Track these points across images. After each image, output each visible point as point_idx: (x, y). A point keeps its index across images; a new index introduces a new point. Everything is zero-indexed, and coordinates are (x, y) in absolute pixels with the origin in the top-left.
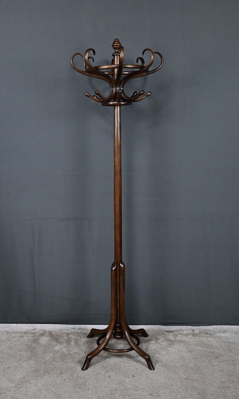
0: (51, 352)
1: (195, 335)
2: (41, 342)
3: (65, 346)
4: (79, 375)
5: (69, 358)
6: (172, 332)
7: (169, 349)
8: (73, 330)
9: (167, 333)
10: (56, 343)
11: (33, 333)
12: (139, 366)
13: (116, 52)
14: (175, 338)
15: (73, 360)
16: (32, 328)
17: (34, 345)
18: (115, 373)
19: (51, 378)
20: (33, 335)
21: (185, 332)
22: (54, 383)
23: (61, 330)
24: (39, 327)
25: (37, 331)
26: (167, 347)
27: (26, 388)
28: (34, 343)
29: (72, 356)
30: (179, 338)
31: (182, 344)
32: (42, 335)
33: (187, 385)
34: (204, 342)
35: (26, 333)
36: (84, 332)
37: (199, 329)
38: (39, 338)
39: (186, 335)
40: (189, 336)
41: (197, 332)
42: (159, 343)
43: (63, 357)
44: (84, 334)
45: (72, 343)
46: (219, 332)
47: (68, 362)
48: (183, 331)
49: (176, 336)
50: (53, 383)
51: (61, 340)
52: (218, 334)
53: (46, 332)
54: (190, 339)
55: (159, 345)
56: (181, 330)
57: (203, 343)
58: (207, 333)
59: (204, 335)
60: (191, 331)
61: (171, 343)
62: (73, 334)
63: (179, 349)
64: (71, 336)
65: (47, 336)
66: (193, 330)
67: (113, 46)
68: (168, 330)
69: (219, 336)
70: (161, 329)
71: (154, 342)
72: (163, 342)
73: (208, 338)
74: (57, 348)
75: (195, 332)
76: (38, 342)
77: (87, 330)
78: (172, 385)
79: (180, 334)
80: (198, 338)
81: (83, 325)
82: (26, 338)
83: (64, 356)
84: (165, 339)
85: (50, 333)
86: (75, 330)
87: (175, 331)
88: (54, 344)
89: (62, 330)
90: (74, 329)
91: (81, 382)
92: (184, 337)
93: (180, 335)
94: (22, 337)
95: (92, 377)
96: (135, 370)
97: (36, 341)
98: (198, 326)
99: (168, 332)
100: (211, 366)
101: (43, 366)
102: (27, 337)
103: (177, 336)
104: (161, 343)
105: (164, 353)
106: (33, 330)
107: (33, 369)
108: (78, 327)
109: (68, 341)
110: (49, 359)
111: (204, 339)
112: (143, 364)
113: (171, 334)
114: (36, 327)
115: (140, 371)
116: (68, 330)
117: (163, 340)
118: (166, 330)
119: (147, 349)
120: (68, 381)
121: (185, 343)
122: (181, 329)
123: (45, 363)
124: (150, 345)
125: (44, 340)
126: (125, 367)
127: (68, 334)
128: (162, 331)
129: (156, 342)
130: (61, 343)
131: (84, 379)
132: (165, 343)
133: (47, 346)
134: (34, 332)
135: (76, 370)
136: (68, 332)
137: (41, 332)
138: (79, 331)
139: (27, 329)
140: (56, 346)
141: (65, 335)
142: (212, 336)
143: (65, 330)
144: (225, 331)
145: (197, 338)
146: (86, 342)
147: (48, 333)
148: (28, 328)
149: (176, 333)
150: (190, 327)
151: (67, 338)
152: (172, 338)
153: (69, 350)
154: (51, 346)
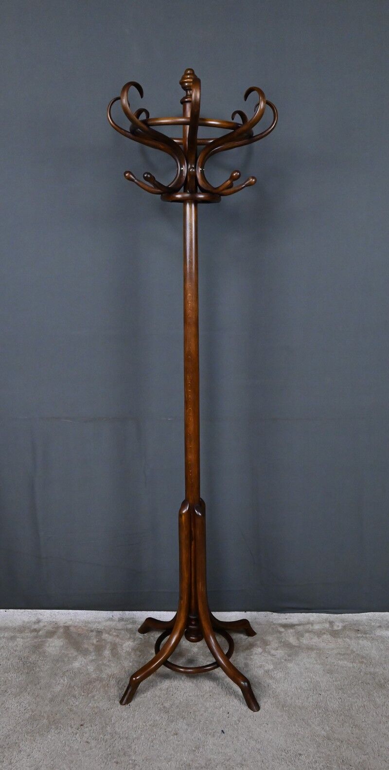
0: (64, 674)
1: (335, 634)
2: (47, 649)
3: (92, 661)
4: (117, 729)
5: (100, 689)
6: (292, 626)
7: (290, 665)
8: (108, 623)
9: (282, 630)
10: (75, 654)
11: (35, 630)
12: (232, 706)
13: (187, 95)
14: (298, 639)
15: (106, 692)
16: (34, 619)
17: (33, 658)
18: (188, 725)
19: (61, 736)
20: (35, 634)
21: (317, 627)
22: (67, 749)
23: (87, 623)
24: (47, 616)
25: (41, 624)
26: (285, 660)
27: (11, 763)
28: (34, 652)
29: (104, 683)
30: (305, 641)
31: (313, 654)
32: (51, 634)
33: (329, 755)
34: (354, 649)
35: (22, 629)
36: (130, 626)
37: (343, 621)
38: (45, 641)
39: (319, 634)
40: (325, 636)
41: (338, 626)
42: (269, 653)
43: (88, 685)
45: (107, 653)
46: (380, 627)
47: (96, 698)
48: (312, 624)
49: (299, 635)
50: (64, 750)
51: (86, 646)
52: (379, 632)
53: (58, 628)
54: (327, 643)
55: (270, 658)
56: (308, 623)
57: (353, 652)
58: (357, 629)
59: (353, 634)
60: (327, 625)
61: (293, 651)
62: (109, 631)
63: (308, 666)
64: (105, 636)
65: (59, 638)
66: (331, 623)
67: (182, 83)
68: (284, 621)
69: (381, 637)
70: (271, 620)
71: (260, 650)
72: (277, 650)
73: (360, 642)
74: (76, 664)
75: (335, 628)
76: (41, 650)
77: (134, 622)
78: (300, 755)
79: (308, 631)
80: (341, 640)
81: (127, 612)
82: (20, 641)
83: (90, 682)
84: (280, 642)
85: (67, 628)
86: (113, 624)
87: (297, 625)
88: (72, 654)
89: (89, 623)
90: (111, 619)
91: (120, 748)
92: (315, 640)
93: (307, 635)
94: (13, 638)
95: (141, 735)
96: (226, 715)
97: (37, 648)
98: (340, 614)
99: (286, 626)
100: (372, 707)
101: (48, 709)
102: (23, 638)
103: (302, 636)
104: (273, 652)
105: (279, 675)
106: (35, 623)
107: (27, 715)
108: (119, 616)
109: (99, 649)
110: (61, 690)
111: (353, 644)
113: (291, 630)
114: (41, 617)
115: (235, 718)
116: (99, 623)
117: (276, 645)
118: (280, 622)
119: (246, 665)
120: (93, 743)
121: (320, 651)
122: (309, 620)
123: (51, 700)
124: (252, 657)
125: (54, 645)
126: (207, 709)
127: (99, 632)
128: (274, 624)
129: (264, 651)
130: (85, 652)
131: (125, 740)
132: (280, 653)
133: (58, 661)
134: (36, 626)
135: (112, 716)
136: (100, 627)
137: (50, 628)
138: (120, 625)
139: (24, 622)
140: (75, 658)
141: (94, 633)
142: (368, 635)
143: (95, 622)
145: (339, 640)
146: (133, 649)
147: (61, 630)
148: (26, 620)
149: (300, 628)
150: (324, 616)
151: (97, 641)
152: (292, 640)
153: (99, 669)
154: (66, 660)
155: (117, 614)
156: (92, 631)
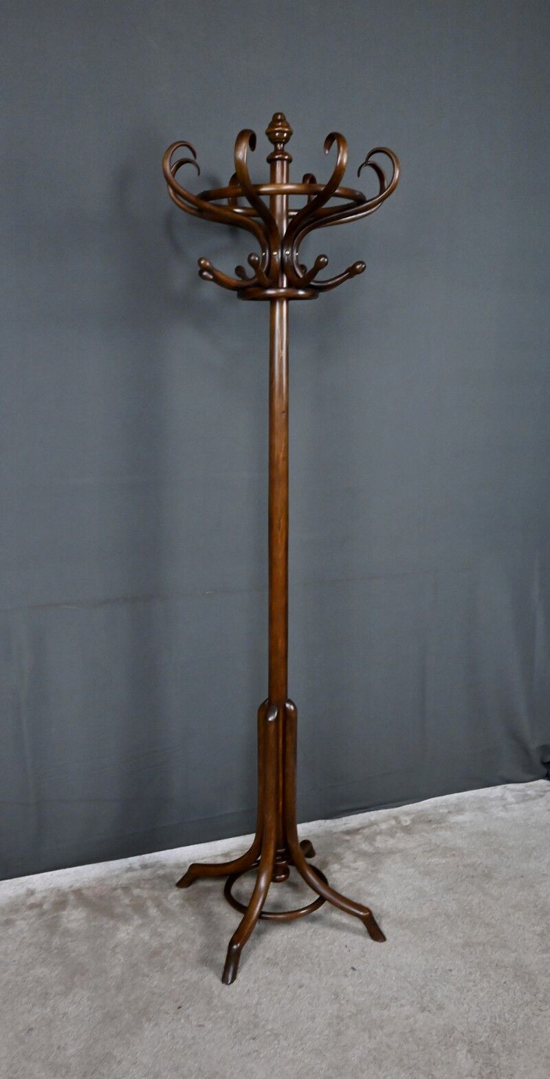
1: (407, 830)
2: (68, 925)
3: (139, 926)
5: (173, 958)
6: (356, 833)
7: (380, 876)
8: (130, 874)
9: (348, 838)
10: (111, 923)
12: (345, 938)
14: (371, 843)
15: (184, 960)
16: (21, 891)
20: (35, 911)
21: (384, 826)
23: (101, 881)
25: (38, 895)
28: (54, 933)
30: (380, 843)
32: (61, 905)
34: (438, 843)
35: (15, 909)
36: (161, 872)
37: (406, 814)
38: (58, 915)
39: (391, 833)
40: (399, 835)
41: (406, 820)
42: (348, 867)
44: (164, 878)
48: (376, 823)
49: (371, 839)
51: (120, 909)
52: (453, 819)
53: (65, 893)
54: (406, 843)
56: (371, 823)
57: (438, 846)
58: (423, 820)
59: (426, 827)
60: (393, 822)
61: (375, 858)
62: (138, 883)
63: (400, 872)
64: (136, 892)
65: (75, 907)
66: (396, 818)
68: (343, 828)
69: (457, 823)
70: (329, 830)
74: (122, 935)
76: (61, 928)
77: (163, 866)
79: (376, 834)
82: (22, 924)
85: (78, 893)
89: (104, 880)
90: (130, 869)
93: (378, 838)
94: (9, 923)
96: (346, 951)
102: (22, 919)
103: (374, 840)
104: (353, 865)
108: (138, 863)
109: (138, 907)
111: (435, 839)
112: (355, 931)
113: (358, 836)
114: (30, 886)
115: (358, 951)
116: (117, 876)
117: (352, 857)
120: (208, 1025)
122: (369, 819)
125: (75, 918)
126: (318, 948)
127: (126, 889)
128: (335, 833)
129: (342, 865)
130: (123, 917)
131: (246, 1011)
132: (361, 864)
133: (93, 936)
134: (32, 900)
135: (211, 987)
136: (123, 882)
137: (55, 898)
138: (147, 873)
139: (10, 897)
140: (115, 928)
141: (119, 891)
142: (443, 825)
144: (459, 809)
147: (72, 897)
148: (12, 894)
149: (366, 831)
150: (383, 813)
151: (130, 901)
152: (365, 846)
153: (155, 934)
154: (104, 932)
155: (135, 860)
156: (115, 889)
